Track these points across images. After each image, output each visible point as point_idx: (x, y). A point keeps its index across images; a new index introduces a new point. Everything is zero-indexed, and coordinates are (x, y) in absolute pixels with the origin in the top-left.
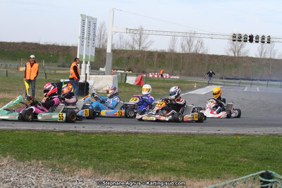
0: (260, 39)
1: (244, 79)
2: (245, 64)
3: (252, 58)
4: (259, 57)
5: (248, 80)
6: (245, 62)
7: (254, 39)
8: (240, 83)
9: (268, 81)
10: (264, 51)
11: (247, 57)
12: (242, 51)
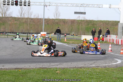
0: (23, 3)
1: (10, 33)
2: (10, 22)
3: (15, 18)
4: (20, 17)
5: (13, 33)
6: (10, 21)
7: (19, 3)
8: (8, 35)
9: (27, 33)
10: (23, 12)
11: (11, 17)
12: (8, 13)
